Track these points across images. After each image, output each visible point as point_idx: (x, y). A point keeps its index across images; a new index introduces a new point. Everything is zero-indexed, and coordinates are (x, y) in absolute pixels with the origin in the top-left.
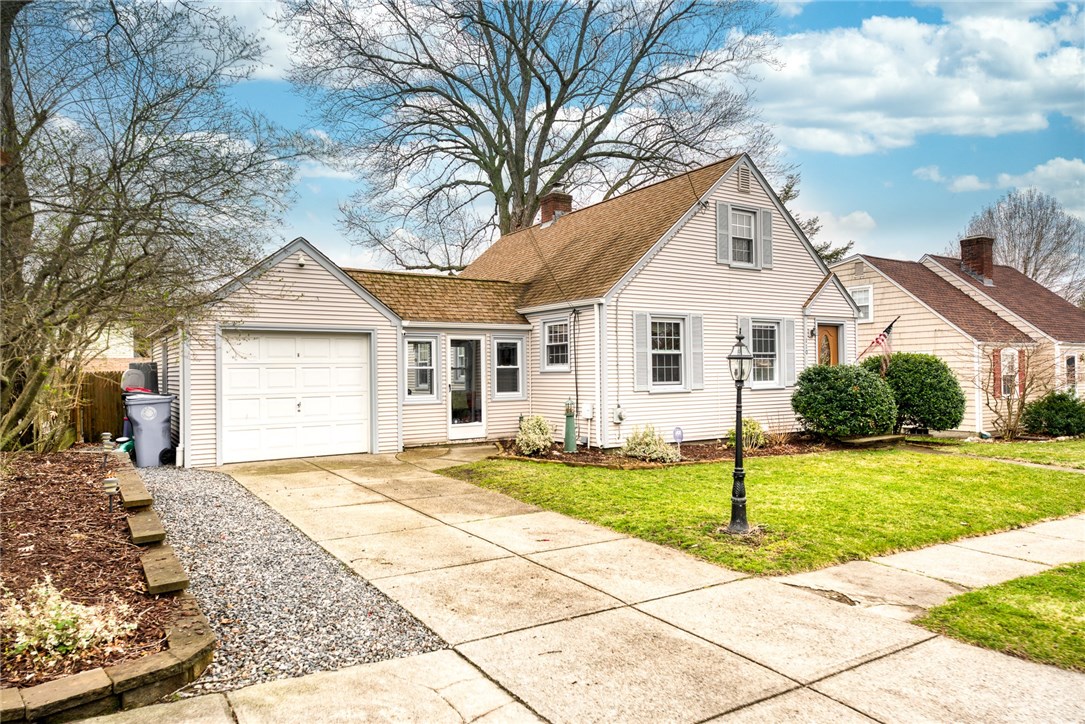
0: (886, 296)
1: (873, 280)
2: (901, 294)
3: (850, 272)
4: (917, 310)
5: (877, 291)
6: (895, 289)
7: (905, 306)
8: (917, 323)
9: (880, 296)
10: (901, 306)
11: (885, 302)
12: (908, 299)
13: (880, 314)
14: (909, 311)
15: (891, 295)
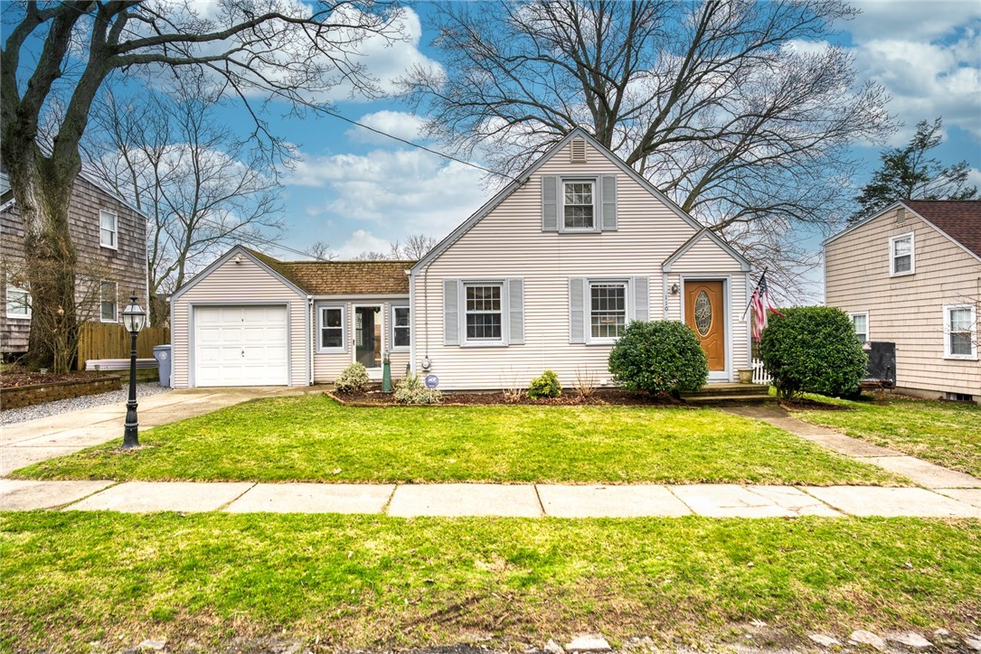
0: (928, 243)
1: (915, 227)
2: (942, 240)
3: (891, 221)
4: (958, 257)
5: (918, 238)
6: (936, 235)
7: (946, 252)
8: (959, 271)
9: (921, 244)
10: (942, 253)
11: (926, 249)
12: (949, 245)
13: (922, 263)
14: (950, 259)
15: (932, 242)
